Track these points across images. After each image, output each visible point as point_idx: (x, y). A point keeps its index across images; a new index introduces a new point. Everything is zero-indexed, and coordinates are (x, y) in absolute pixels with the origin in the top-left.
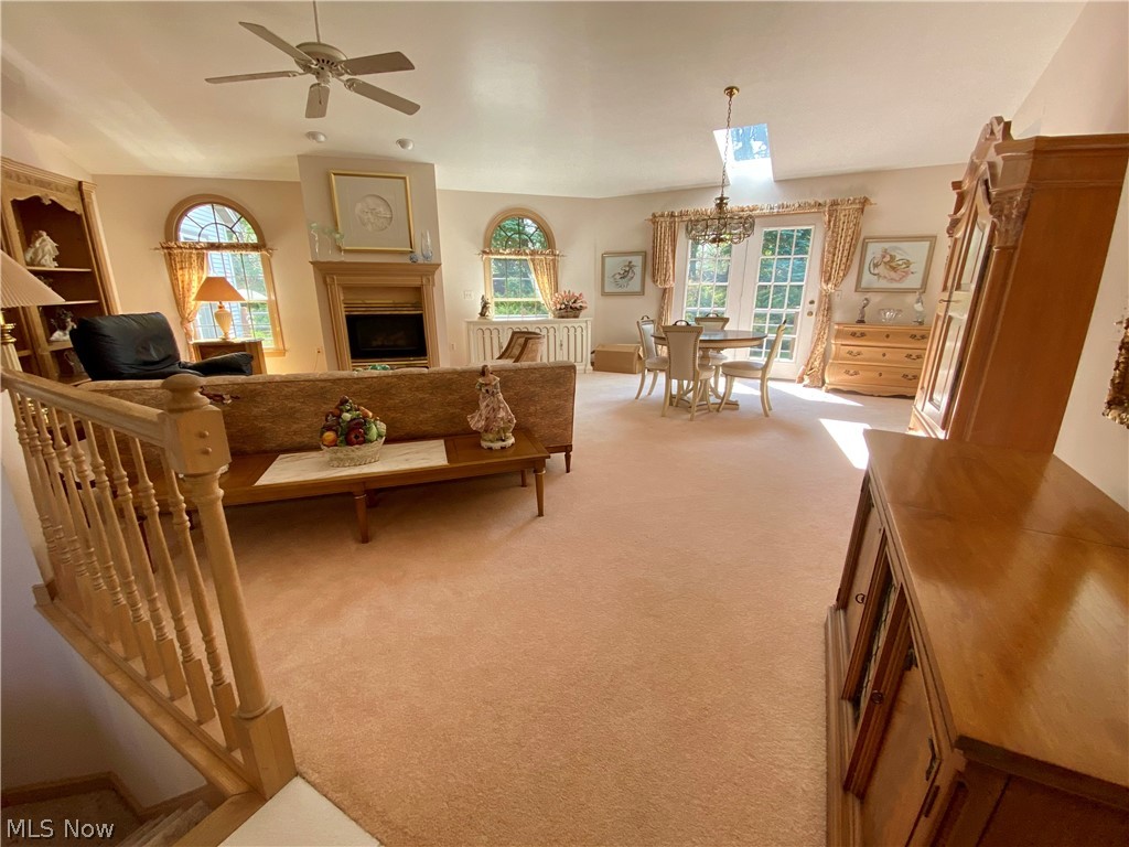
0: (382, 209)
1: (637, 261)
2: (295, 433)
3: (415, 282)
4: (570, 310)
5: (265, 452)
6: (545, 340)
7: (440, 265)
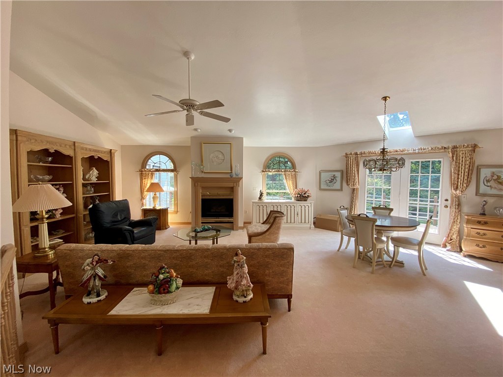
0: (221, 156)
1: (338, 175)
2: (144, 276)
3: (231, 185)
4: (302, 197)
5: (130, 284)
6: (286, 217)
7: (242, 178)
